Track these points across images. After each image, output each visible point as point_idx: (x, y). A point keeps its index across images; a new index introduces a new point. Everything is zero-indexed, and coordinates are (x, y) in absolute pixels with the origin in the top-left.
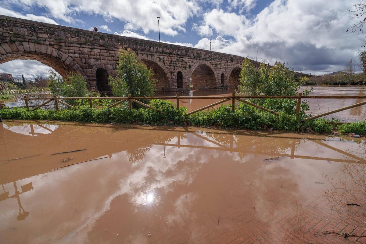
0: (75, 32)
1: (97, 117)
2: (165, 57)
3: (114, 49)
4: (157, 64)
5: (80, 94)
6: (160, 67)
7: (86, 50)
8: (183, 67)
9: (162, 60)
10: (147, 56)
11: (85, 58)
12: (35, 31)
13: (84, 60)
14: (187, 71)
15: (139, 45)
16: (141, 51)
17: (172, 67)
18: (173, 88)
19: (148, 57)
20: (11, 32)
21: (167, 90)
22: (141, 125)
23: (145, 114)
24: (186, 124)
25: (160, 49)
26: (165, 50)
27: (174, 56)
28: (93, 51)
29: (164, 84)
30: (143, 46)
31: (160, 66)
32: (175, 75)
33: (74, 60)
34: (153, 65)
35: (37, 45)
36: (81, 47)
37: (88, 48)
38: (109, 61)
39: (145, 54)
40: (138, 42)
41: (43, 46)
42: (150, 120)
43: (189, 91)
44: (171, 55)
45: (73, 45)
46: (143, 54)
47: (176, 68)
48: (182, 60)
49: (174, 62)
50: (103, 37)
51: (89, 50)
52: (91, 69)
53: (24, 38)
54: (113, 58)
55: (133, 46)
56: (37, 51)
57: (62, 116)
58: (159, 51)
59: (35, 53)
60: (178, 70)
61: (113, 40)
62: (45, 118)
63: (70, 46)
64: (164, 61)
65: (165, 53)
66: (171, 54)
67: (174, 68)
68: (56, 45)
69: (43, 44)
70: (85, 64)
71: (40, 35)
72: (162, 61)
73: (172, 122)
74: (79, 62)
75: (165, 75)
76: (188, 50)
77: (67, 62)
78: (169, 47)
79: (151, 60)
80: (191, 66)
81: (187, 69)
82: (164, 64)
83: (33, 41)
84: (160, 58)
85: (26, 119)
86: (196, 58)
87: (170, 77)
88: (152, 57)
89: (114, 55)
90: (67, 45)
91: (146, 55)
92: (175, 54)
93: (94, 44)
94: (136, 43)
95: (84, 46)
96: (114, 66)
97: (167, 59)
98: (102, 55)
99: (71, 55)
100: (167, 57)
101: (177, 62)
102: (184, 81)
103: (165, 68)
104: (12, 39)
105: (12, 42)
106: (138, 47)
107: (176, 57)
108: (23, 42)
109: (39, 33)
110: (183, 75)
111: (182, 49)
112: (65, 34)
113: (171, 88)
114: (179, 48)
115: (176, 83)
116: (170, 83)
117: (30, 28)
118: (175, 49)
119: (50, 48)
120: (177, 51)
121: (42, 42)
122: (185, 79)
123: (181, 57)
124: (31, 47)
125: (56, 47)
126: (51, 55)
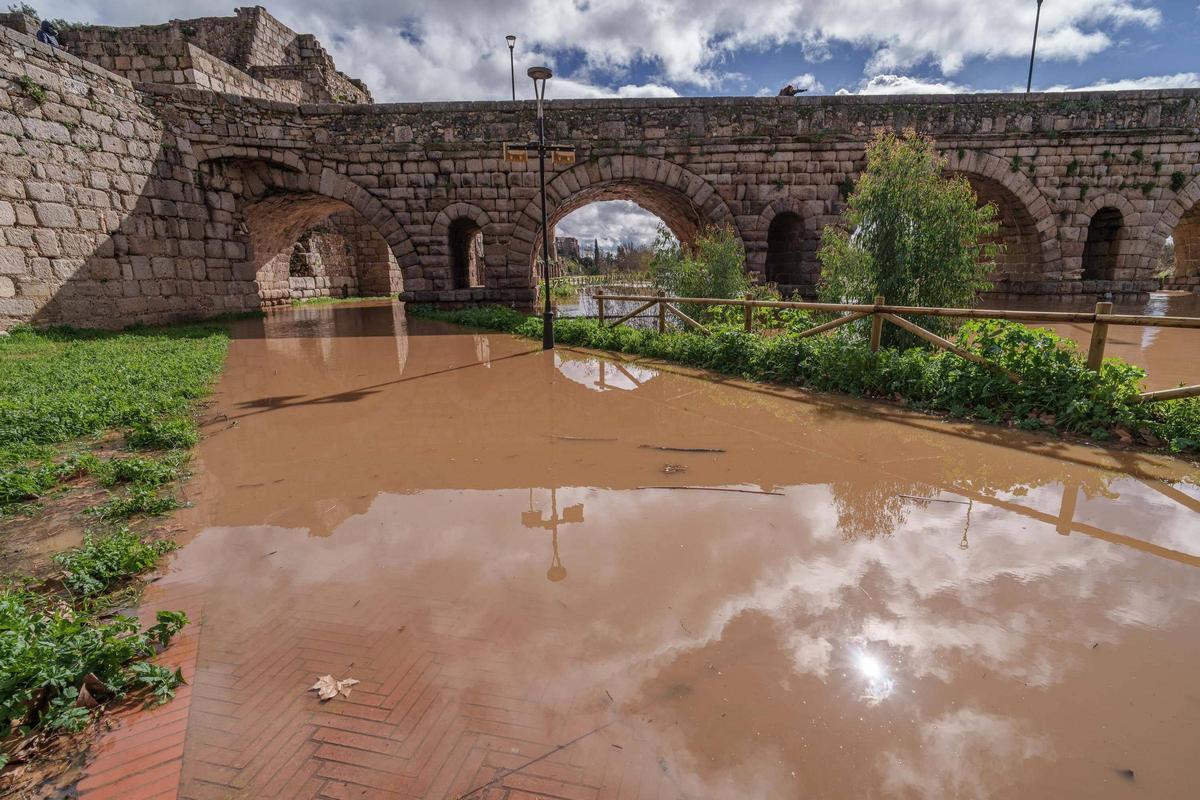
0: (732, 108)
1: (762, 363)
2: (1044, 151)
3: (839, 146)
4: (997, 182)
5: (721, 290)
6: (1011, 194)
7: (752, 158)
8: (1135, 187)
9: (1026, 164)
10: (961, 156)
11: (746, 184)
12: (639, 124)
13: (741, 189)
14: (1151, 203)
15: (931, 119)
16: (939, 138)
17: (1073, 192)
18: (1057, 281)
19: (965, 161)
20: (596, 137)
21: (1029, 288)
22: (908, 408)
23: (932, 370)
24: (1126, 437)
25: (1025, 123)
26: (1047, 122)
27: (1090, 141)
28: (771, 159)
29: (1016, 264)
30: (951, 117)
31: (1013, 189)
32: (1081, 226)
33: (715, 192)
35: (637, 160)
36: (740, 151)
37: (760, 151)
38: (813, 188)
39: (952, 149)
40: (932, 106)
41: (650, 159)
42: (947, 397)
43: (1145, 292)
44: (1079, 141)
45: (719, 148)
46: (943, 151)
47: (1091, 192)
48: (1134, 154)
49: (1087, 169)
50: (808, 110)
51: (761, 157)
52: (757, 217)
53: (617, 146)
54: (829, 175)
55: (909, 123)
56: (637, 175)
57: (670, 349)
58: (1017, 129)
59: (632, 181)
60: (1099, 203)
61: (840, 114)
62: (632, 350)
63: (711, 153)
64: (1032, 168)
65: (1043, 137)
66: (1077, 135)
67: (1083, 193)
68: (680, 154)
69: (652, 156)
70: (742, 200)
71: (649, 133)
72: (1025, 169)
73: (1047, 420)
74: (728, 195)
75: (1026, 223)
76: (1186, 102)
77: (699, 200)
78: (1070, 106)
79: (972, 168)
80: (1188, 178)
81: (1156, 192)
82: (1034, 180)
83: (632, 151)
84: (1017, 159)
85: (596, 347)
87: (1054, 233)
88: (978, 160)
89: (837, 164)
90: (705, 149)
91: (955, 154)
92: (1096, 134)
93: (776, 137)
94: (924, 112)
95: (750, 147)
96: (828, 203)
97: (1051, 161)
98: (797, 170)
99: (712, 177)
100: (1053, 150)
101: (1103, 169)
102: (1126, 248)
103: (1032, 198)
104: (596, 151)
105: (594, 159)
106: (929, 125)
107: (1105, 144)
108: (613, 158)
109: (649, 127)
110: (1128, 220)
111: (1144, 103)
112: (706, 119)
113: (1051, 278)
114: (1132, 99)
115: (1081, 259)
116: (1047, 257)
117: (631, 118)
118: (1103, 113)
119: (665, 165)
120: (1114, 116)
121: (650, 151)
122: (1136, 238)
123: (1132, 140)
124: (627, 168)
125: (679, 159)
126: (664, 183)
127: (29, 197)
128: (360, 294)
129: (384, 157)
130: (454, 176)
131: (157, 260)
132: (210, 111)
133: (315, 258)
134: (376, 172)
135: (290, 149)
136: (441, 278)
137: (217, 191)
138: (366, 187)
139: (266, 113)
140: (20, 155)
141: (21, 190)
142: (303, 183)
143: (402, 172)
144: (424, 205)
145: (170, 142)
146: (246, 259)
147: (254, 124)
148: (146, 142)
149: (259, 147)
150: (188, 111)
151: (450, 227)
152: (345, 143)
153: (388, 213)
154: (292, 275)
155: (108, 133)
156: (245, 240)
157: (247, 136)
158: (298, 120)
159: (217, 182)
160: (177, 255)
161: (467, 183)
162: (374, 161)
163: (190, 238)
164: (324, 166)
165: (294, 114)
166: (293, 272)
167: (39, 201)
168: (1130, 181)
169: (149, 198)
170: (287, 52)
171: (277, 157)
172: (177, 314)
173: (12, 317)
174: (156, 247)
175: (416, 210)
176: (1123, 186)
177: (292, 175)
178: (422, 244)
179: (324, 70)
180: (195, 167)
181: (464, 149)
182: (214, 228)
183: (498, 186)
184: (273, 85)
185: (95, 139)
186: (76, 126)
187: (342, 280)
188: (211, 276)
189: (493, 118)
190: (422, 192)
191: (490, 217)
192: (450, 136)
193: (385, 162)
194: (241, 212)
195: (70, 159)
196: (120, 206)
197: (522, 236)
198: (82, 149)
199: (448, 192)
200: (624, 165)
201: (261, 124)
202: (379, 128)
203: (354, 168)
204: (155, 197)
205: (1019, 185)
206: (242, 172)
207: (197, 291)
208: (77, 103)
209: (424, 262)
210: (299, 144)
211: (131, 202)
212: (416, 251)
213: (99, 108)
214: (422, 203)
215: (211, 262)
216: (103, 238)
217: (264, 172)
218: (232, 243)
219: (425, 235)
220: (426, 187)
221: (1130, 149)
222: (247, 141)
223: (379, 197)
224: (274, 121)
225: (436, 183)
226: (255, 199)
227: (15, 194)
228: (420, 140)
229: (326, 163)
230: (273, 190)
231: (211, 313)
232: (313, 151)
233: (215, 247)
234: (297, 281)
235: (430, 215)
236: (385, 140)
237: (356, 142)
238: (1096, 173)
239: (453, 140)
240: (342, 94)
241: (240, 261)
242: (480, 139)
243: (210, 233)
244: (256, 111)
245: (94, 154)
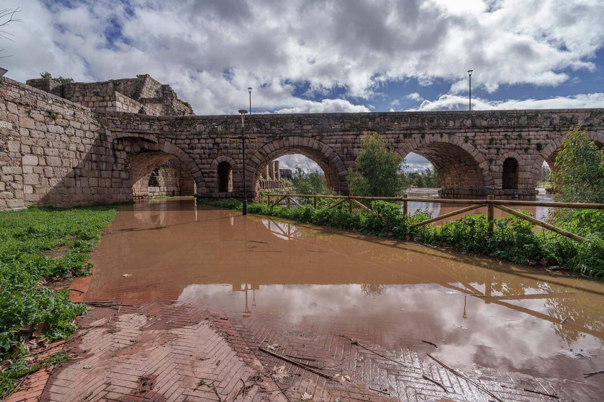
0: (340, 117)
1: (314, 218)
2: (478, 134)
3: (387, 132)
4: (459, 147)
6: (466, 152)
7: (349, 137)
8: (521, 149)
9: (471, 140)
10: (442, 136)
11: (347, 148)
13: (346, 150)
14: (529, 156)
15: (427, 121)
16: (431, 129)
17: (493, 151)
18: (492, 189)
19: (444, 138)
20: (282, 129)
21: (480, 193)
25: (468, 123)
26: (478, 122)
27: (498, 130)
28: (358, 138)
29: (474, 182)
30: (436, 121)
31: (466, 149)
32: (499, 165)
33: (334, 151)
34: (453, 150)
35: (300, 138)
36: (344, 135)
37: (353, 135)
39: (438, 133)
40: (427, 116)
41: (305, 138)
43: (533, 194)
44: (493, 130)
45: (335, 133)
46: (433, 134)
47: (502, 151)
48: (518, 136)
49: (498, 142)
50: (373, 118)
51: (353, 137)
52: (352, 162)
53: (291, 132)
55: (417, 123)
56: (300, 144)
57: (288, 214)
58: (464, 125)
59: (298, 146)
60: (506, 156)
61: (387, 119)
63: (332, 136)
64: (474, 141)
65: (476, 128)
66: (492, 128)
67: (498, 152)
68: (318, 136)
69: (306, 137)
70: (346, 154)
71: (305, 127)
74: (340, 152)
75: (475, 164)
76: (537, 115)
77: (327, 155)
78: (486, 116)
79: (447, 141)
80: (544, 146)
81: (530, 151)
82: (475, 146)
83: (297, 134)
84: (467, 137)
85: (264, 214)
86: (557, 129)
87: (488, 169)
88: (450, 137)
90: (329, 134)
91: (439, 135)
92: (500, 127)
93: (360, 129)
94: (423, 119)
95: (348, 133)
97: (481, 138)
99: (332, 145)
100: (482, 134)
101: (506, 141)
102: (521, 175)
103: (476, 154)
104: (281, 135)
105: (281, 138)
106: (426, 124)
107: (504, 131)
108: (289, 137)
109: (304, 125)
110: (520, 163)
111: (519, 115)
112: (329, 122)
113: (489, 188)
114: (514, 113)
115: (501, 180)
116: (486, 179)
117: (297, 121)
118: (502, 119)
119: (312, 140)
120: (506, 120)
121: (305, 134)
122: (525, 171)
123: (516, 130)
124: (295, 141)
125: (318, 138)
126: (312, 148)
127: (44, 154)
128: (180, 195)
129: (192, 137)
130: (221, 145)
131: (91, 179)
132: (121, 119)
133: (161, 179)
134: (188, 143)
135: (152, 134)
136: (213, 187)
137: (120, 151)
138: (183, 149)
139: (144, 120)
140: (44, 138)
141: (42, 152)
142: (156, 147)
143: (199, 143)
144: (207, 157)
145: (102, 132)
146: (129, 179)
147: (138, 124)
148: (93, 132)
149: (139, 133)
150: (112, 119)
151: (218, 166)
152: (176, 131)
153: (192, 160)
154: (149, 186)
155: (79, 129)
156: (129, 171)
157: (135, 129)
158: (157, 122)
159: (120, 147)
160: (100, 177)
161: (226, 148)
162: (187, 138)
163: (106, 170)
164: (166, 141)
165: (155, 120)
166: (150, 185)
167: (48, 156)
168: (518, 146)
169: (91, 154)
170: (157, 92)
171: (146, 137)
172: (97, 202)
173: (30, 202)
174: (91, 174)
175: (203, 159)
176: (515, 149)
177: (152, 144)
178: (206, 173)
179: (172, 100)
180: (112, 141)
181: (226, 134)
182: (116, 166)
183: (239, 149)
184: (149, 106)
185: (73, 132)
186: (67, 127)
187: (172, 189)
188: (113, 186)
189: (238, 121)
190: (207, 151)
191: (236, 162)
192: (220, 128)
193: (192, 139)
194: (129, 159)
195: (62, 140)
196: (79, 157)
197: (249, 169)
198: (68, 135)
199: (218, 151)
200: (294, 140)
201: (141, 124)
202: (190, 126)
203: (178, 141)
204: (93, 154)
205: (469, 148)
206: (131, 142)
207: (106, 192)
208: (69, 118)
209: (206, 181)
210: (156, 132)
211: (84, 156)
212: (203, 176)
213: (77, 120)
214: (207, 156)
215: (114, 180)
216: (71, 170)
217: (140, 143)
218: (123, 172)
219: (206, 169)
220: (209, 149)
221: (517, 133)
222: (134, 131)
223: (188, 153)
224: (146, 123)
225: (213, 148)
226: (136, 154)
227: (39, 153)
228: (207, 130)
229: (167, 139)
230: (143, 150)
231: (111, 201)
232: (162, 134)
233: (116, 174)
234: (152, 189)
235: (210, 161)
236: (192, 130)
237: (180, 131)
238: (503, 143)
239: (221, 130)
240: (179, 109)
241: (126, 179)
242: (233, 130)
243: (115, 168)
244: (139, 119)
245: (72, 137)
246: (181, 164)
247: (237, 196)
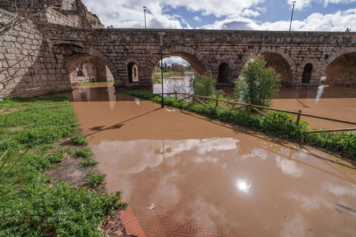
0: (209, 33)
1: (221, 116)
2: (293, 47)
3: (239, 44)
4: (281, 56)
6: (284, 59)
7: (215, 47)
8: (316, 58)
9: (288, 51)
10: (272, 48)
11: (213, 55)
12: (183, 37)
13: (212, 56)
14: (320, 62)
15: (264, 38)
16: (266, 43)
17: (300, 59)
18: (295, 83)
19: (273, 50)
20: (171, 40)
21: (288, 85)
22: (256, 131)
23: (262, 121)
24: (303, 141)
25: (288, 40)
26: (294, 39)
27: (305, 45)
28: (220, 48)
29: (285, 78)
30: (269, 37)
31: (285, 57)
32: (302, 68)
33: (204, 57)
34: (276, 57)
35: (182, 47)
36: (211, 45)
37: (217, 45)
38: (231, 56)
40: (264, 34)
41: (186, 47)
42: (265, 129)
43: (317, 86)
44: (302, 45)
45: (206, 44)
46: (267, 47)
47: (305, 59)
48: (316, 49)
49: (304, 53)
50: (230, 34)
51: (217, 47)
52: (216, 64)
53: (177, 43)
54: (236, 53)
55: (258, 39)
56: (182, 51)
57: (196, 110)
58: (286, 41)
59: (181, 53)
60: (307, 62)
61: (239, 35)
62: (186, 109)
63: (203, 46)
64: (290, 52)
65: (293, 44)
66: (302, 43)
67: (303, 59)
68: (195, 46)
70: (212, 59)
71: (186, 39)
72: (288, 52)
73: (287, 136)
74: (208, 58)
75: (288, 67)
76: (330, 35)
77: (199, 59)
78: (300, 35)
79: (274, 52)
80: (329, 56)
81: (321, 59)
82: (290, 55)
83: (181, 44)
84: (286, 49)
85: (175, 107)
86: (339, 45)
87: (295, 70)
88: (276, 49)
89: (238, 50)
90: (202, 44)
91: (270, 47)
92: (307, 43)
93: (222, 42)
94: (262, 36)
95: (214, 44)
96: (235, 60)
97: (295, 50)
98: (227, 51)
99: (203, 52)
100: (295, 47)
101: (308, 53)
102: (313, 74)
103: (290, 60)
104: (170, 44)
105: (170, 46)
106: (263, 39)
107: (309, 46)
108: (175, 46)
109: (186, 38)
110: (314, 67)
111: (319, 35)
112: (202, 36)
113: (294, 82)
114: (316, 34)
115: (301, 77)
116: (293, 76)
117: (181, 35)
118: (309, 37)
119: (190, 49)
120: (311, 38)
121: (186, 45)
122: (316, 72)
123: (316, 45)
124: (179, 49)
125: (194, 47)
126: (190, 54)
127: (6, 59)
128: (98, 81)
129: (109, 44)
130: (129, 50)
131: (42, 76)
132: (56, 30)
133: (84, 71)
134: (106, 49)
135: (80, 41)
136: (126, 80)
137: (58, 54)
138: (103, 53)
139: (73, 30)
140: (3, 46)
141: (3, 57)
142: (84, 51)
143: (114, 49)
144: (120, 59)
145: (44, 40)
146: (67, 74)
147: (69, 34)
148: (38, 40)
149: (71, 41)
150: (49, 30)
151: (128, 65)
152: (97, 40)
153: (109, 61)
154: (78, 76)
155: (27, 38)
156: (66, 68)
157: (67, 37)
158: (82, 33)
159: (58, 51)
160: (48, 73)
161: (133, 52)
162: (105, 45)
163: (51, 69)
164: (90, 46)
165: (81, 31)
166: (78, 75)
167: (9, 60)
168: (315, 56)
169: (39, 57)
170: (73, 5)
171: (76, 44)
172: (48, 91)
173: (3, 95)
174: (42, 72)
175: (118, 60)
176: (313, 58)
177: (80, 49)
178: (120, 70)
179: (85, 12)
180: (52, 47)
181: (132, 43)
182: (57, 65)
183: (142, 54)
184: (70, 17)
185: (23, 40)
186: (18, 36)
187: (92, 77)
188: (57, 80)
189: (141, 33)
190: (120, 55)
191: (140, 63)
192: (128, 38)
193: (109, 46)
194: (65, 60)
195: (17, 47)
196: (31, 60)
197: (149, 68)
198: (20, 43)
199: (127, 55)
200: (178, 48)
201: (71, 34)
202: (107, 36)
203: (99, 47)
204: (41, 57)
205: (286, 56)
206: (65, 48)
207: (54, 84)
208: (18, 29)
209: (120, 75)
210: (83, 40)
211: (34, 59)
212: (118, 72)
213: (24, 30)
214: (120, 58)
215: (57, 75)
216: (27, 70)
217: (72, 48)
218: (63, 69)
219: (120, 67)
220: (121, 53)
221: (315, 48)
222: (67, 39)
223: (107, 56)
224: (75, 33)
225: (124, 52)
226: (69, 56)
227: (2, 58)
228: (119, 40)
229: (91, 45)
230: (74, 53)
231: (58, 90)
232: (87, 42)
233: (58, 71)
234: (80, 78)
235: (122, 62)
236: (109, 39)
237: (100, 40)
238: (306, 54)
239: (129, 40)
240: (91, 20)
241: (65, 74)
242: (137, 40)
243: (57, 67)
244: (69, 30)
245: (24, 45)
246: (96, 60)
247: (142, 86)
